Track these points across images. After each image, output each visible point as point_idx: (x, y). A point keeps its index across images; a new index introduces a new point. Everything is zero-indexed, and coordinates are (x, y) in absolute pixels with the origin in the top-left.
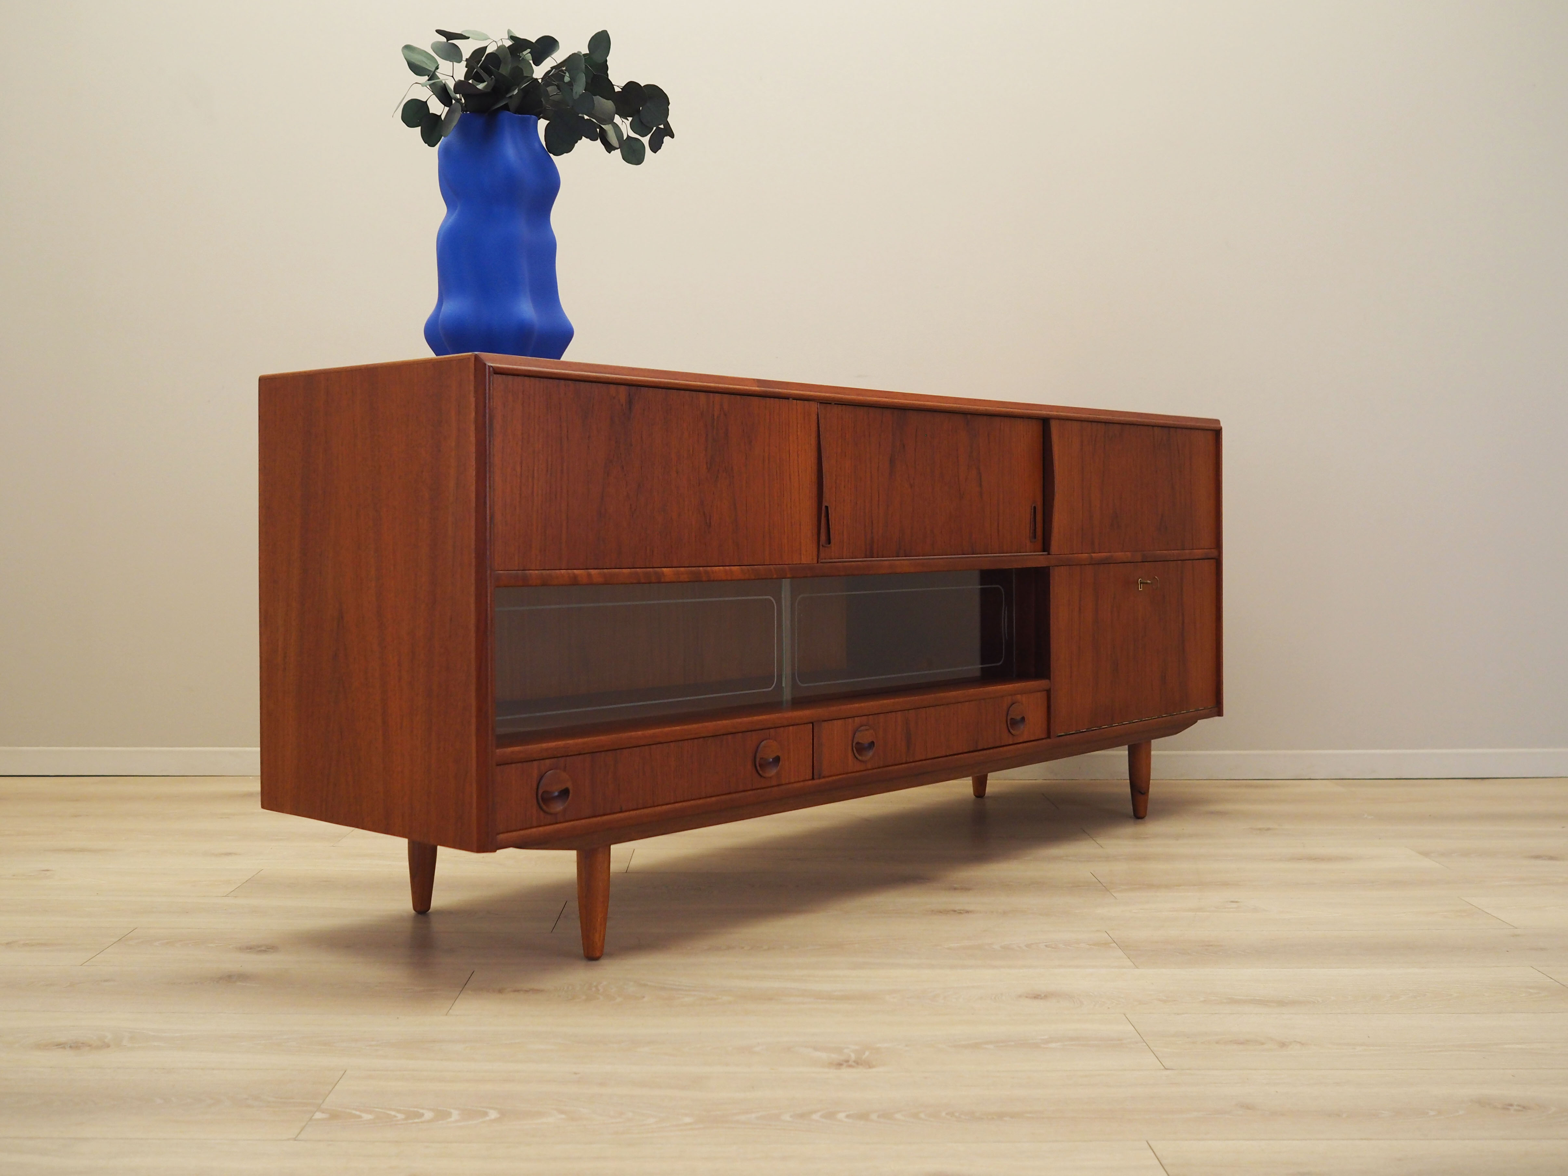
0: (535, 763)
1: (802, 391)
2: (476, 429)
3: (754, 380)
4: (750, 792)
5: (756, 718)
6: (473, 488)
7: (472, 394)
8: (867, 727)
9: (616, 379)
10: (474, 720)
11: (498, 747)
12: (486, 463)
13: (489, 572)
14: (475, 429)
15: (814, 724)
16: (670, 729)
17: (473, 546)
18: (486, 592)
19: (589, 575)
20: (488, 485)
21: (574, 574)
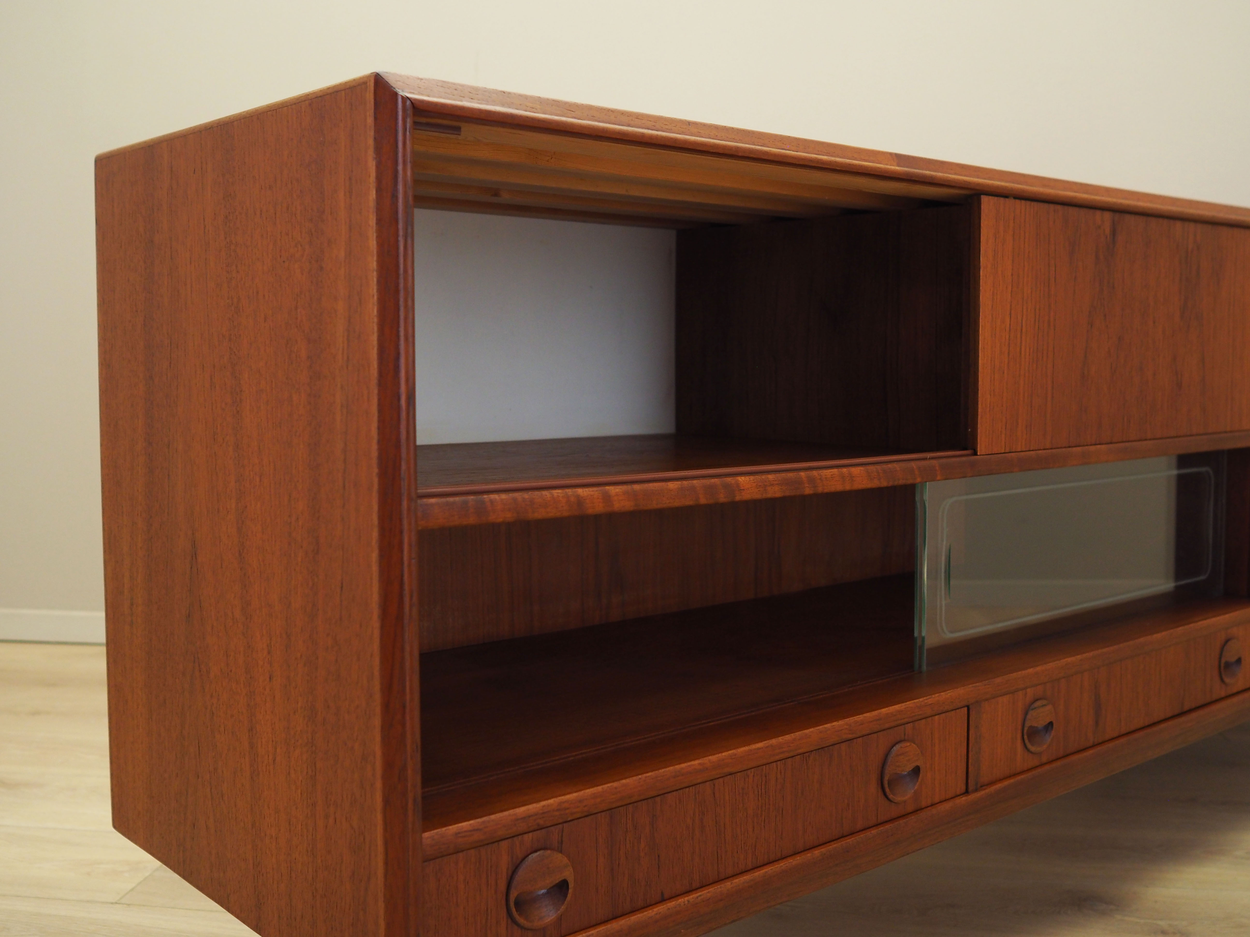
0: (504, 845)
1: (965, 176)
2: (379, 221)
3: (891, 154)
4: (874, 831)
5: (884, 711)
6: (374, 339)
7: (371, 153)
8: (1044, 702)
9: (657, 137)
10: (379, 784)
11: (424, 831)
12: (397, 291)
13: (405, 504)
14: (377, 224)
15: (971, 707)
16: (746, 748)
17: (375, 454)
18: (401, 543)
19: (607, 498)
20: (402, 333)
21: (578, 497)
